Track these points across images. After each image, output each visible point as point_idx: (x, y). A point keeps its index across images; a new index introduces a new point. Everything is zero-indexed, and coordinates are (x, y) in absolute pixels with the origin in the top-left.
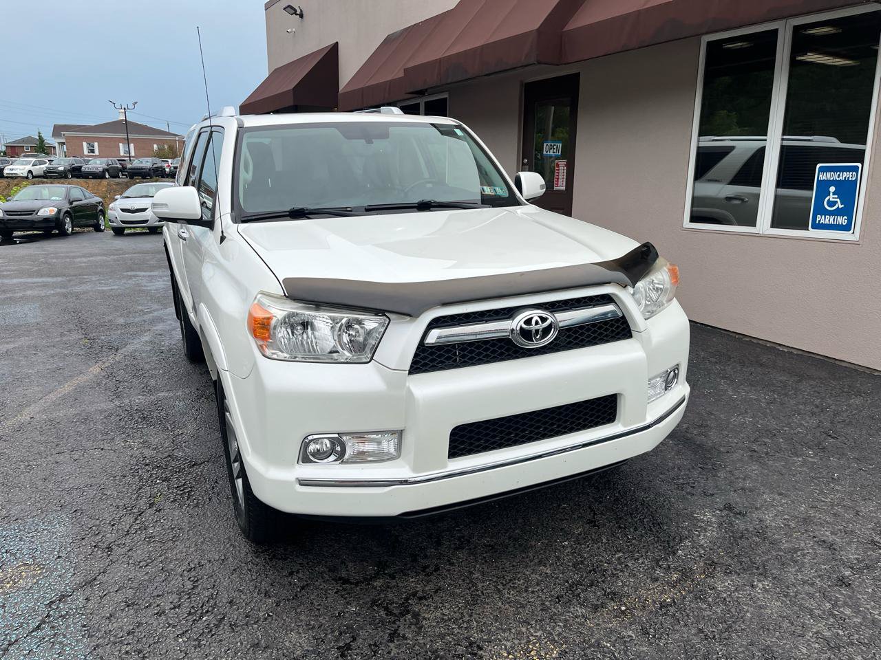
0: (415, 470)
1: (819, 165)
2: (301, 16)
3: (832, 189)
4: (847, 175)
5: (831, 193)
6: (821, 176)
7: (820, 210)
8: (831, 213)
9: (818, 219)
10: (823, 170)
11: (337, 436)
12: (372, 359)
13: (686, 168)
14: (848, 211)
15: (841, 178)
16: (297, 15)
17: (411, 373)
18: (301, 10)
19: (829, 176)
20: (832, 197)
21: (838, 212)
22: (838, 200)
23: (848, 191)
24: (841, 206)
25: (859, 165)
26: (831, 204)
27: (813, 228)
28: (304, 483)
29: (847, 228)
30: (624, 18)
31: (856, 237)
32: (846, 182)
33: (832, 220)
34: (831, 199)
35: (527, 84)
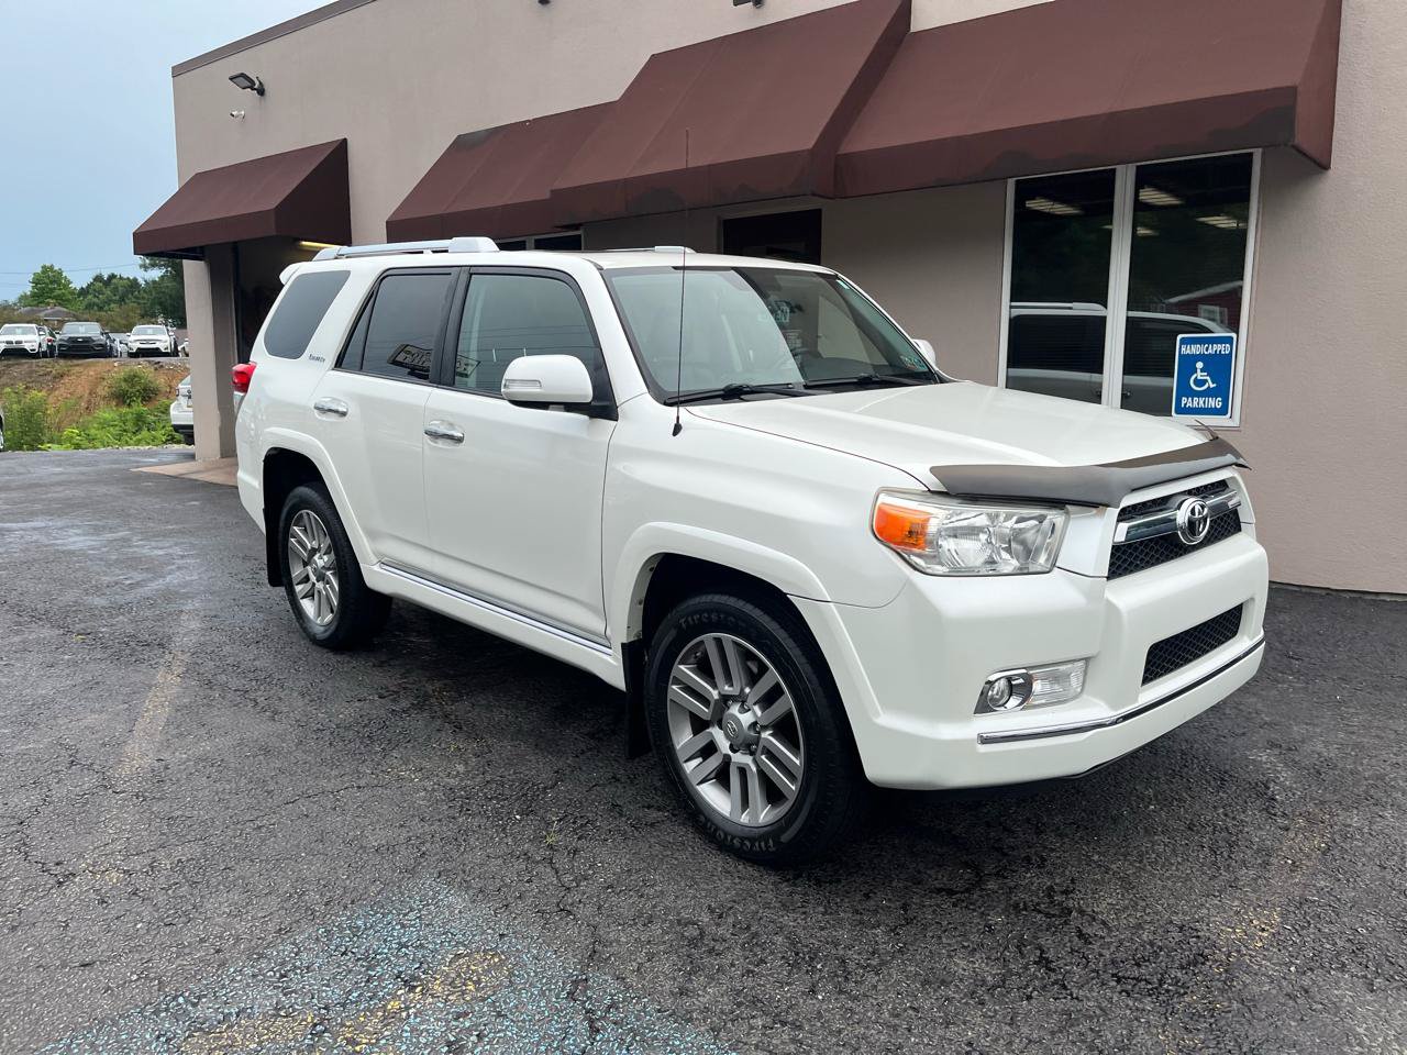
0: (1114, 707)
1: (1180, 337)
2: (261, 92)
3: (1200, 365)
4: (1218, 348)
5: (1199, 371)
6: (1183, 349)
7: (1185, 391)
8: (1199, 395)
9: (1183, 403)
10: (1183, 341)
11: (1024, 671)
12: (1054, 565)
13: (996, 339)
14: (1222, 390)
15: (1210, 351)
16: (253, 89)
17: (1108, 578)
18: (260, 83)
19: (1195, 349)
20: (1200, 375)
21: (1208, 393)
22: (1208, 378)
23: (1220, 367)
24: (1212, 386)
25: (1234, 335)
26: (1200, 383)
27: (1177, 412)
28: (985, 740)
29: (1223, 411)
30: (941, 144)
31: (1235, 422)
32: (1217, 356)
33: (1201, 402)
34: (1199, 378)
35: (726, 222)
